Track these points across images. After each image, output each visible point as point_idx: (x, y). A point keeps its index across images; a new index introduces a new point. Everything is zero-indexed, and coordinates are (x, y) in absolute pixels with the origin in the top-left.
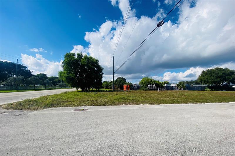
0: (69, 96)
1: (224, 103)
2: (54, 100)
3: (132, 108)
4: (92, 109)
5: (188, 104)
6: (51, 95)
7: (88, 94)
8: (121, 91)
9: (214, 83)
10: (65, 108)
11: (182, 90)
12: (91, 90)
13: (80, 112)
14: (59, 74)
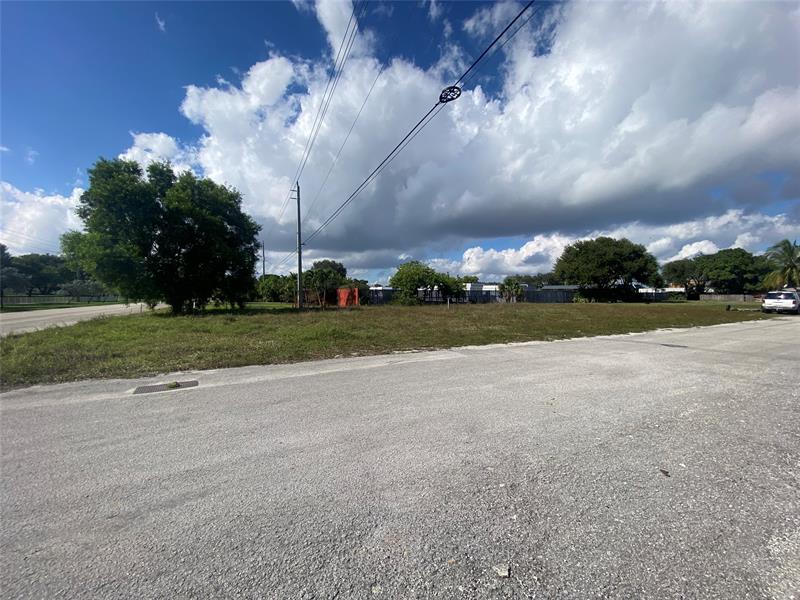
0: (115, 333)
1: (618, 336)
2: (43, 354)
3: (364, 367)
4: (212, 380)
5: (529, 343)
6: (28, 334)
7: (199, 322)
8: (326, 309)
9: (595, 279)
10: (96, 382)
11: (515, 301)
12: (209, 307)
13: (163, 394)
14: (65, 243)
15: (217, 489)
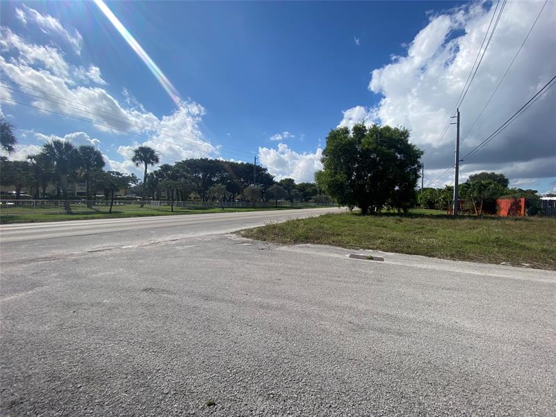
0: (336, 223)
2: (310, 230)
4: (392, 260)
7: (379, 220)
10: (331, 247)
12: (384, 211)
13: (365, 262)
15: (409, 335)
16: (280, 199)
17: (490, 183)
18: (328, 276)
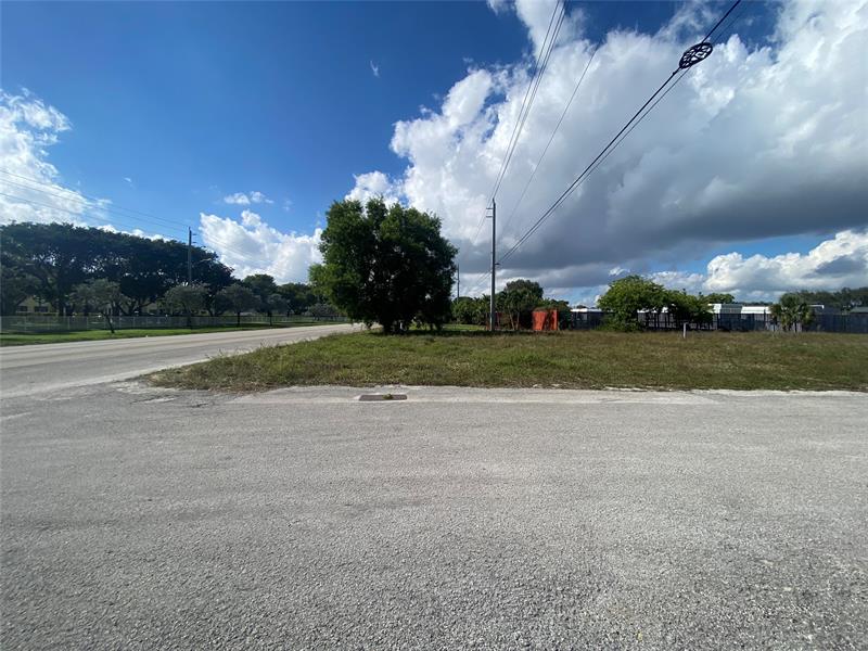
0: (344, 348)
3: (570, 402)
4: (418, 395)
5: (829, 392)
6: (288, 346)
7: (405, 341)
8: (521, 333)
10: (333, 388)
11: (799, 329)
12: (412, 328)
14: (311, 274)
16: (246, 310)
17: (525, 293)
18: (321, 435)
